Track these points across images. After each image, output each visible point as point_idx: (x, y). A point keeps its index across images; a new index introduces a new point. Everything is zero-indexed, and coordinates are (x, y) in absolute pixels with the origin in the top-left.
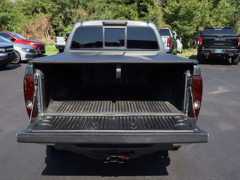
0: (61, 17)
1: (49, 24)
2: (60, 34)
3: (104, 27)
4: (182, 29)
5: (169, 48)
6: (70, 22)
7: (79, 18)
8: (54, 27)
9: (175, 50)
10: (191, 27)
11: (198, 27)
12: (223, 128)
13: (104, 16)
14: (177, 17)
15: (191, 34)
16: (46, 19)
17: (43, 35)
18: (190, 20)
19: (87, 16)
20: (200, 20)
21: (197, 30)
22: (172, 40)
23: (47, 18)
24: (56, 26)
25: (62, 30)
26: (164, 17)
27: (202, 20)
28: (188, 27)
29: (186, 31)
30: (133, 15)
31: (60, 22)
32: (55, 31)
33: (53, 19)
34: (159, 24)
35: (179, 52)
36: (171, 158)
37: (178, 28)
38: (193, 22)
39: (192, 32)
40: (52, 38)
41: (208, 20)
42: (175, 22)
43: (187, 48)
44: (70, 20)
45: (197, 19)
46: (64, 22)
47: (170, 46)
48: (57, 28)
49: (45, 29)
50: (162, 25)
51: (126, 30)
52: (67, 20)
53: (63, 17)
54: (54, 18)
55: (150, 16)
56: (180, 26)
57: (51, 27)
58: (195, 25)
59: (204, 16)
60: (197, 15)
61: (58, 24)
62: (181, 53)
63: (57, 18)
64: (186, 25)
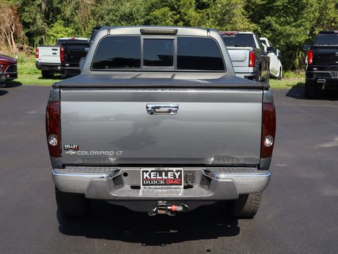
0: (40, 6)
1: (15, 19)
2: (37, 40)
3: (143, 37)
4: (281, 34)
5: (251, 70)
6: (59, 16)
7: (76, 9)
8: (26, 25)
9: (264, 73)
10: (299, 29)
11: (313, 29)
12: (328, 193)
13: (128, 5)
14: (272, 8)
15: (300, 43)
16: (10, 11)
17: (3, 42)
18: (297, 15)
19: (92, 5)
20: (317, 14)
21: (311, 34)
22: (258, 55)
23: (12, 8)
24: (29, 23)
25: (41, 33)
26: (246, 8)
27: (321, 14)
28: (293, 28)
29: (289, 35)
30: (184, 4)
31: (38, 17)
32: (27, 34)
33: (24, 11)
34: (236, 22)
35: (275, 78)
36: (241, 228)
37: (273, 31)
38: (303, 20)
39: (302, 39)
40: (21, 49)
41: (332, 15)
42: (268, 18)
43: (293, 69)
44: (58, 11)
45: (311, 14)
46: (47, 16)
47: (253, 66)
48: (32, 29)
49: (7, 31)
50: (242, 23)
51: (176, 42)
52: (53, 11)
53: (44, 6)
54: (27, 9)
55: (220, 6)
56: (278, 26)
57: (20, 25)
58: (308, 25)
59: (325, 8)
60: (312, 6)
61: (35, 19)
62: (279, 78)
63: (33, 9)
64: (288, 24)
